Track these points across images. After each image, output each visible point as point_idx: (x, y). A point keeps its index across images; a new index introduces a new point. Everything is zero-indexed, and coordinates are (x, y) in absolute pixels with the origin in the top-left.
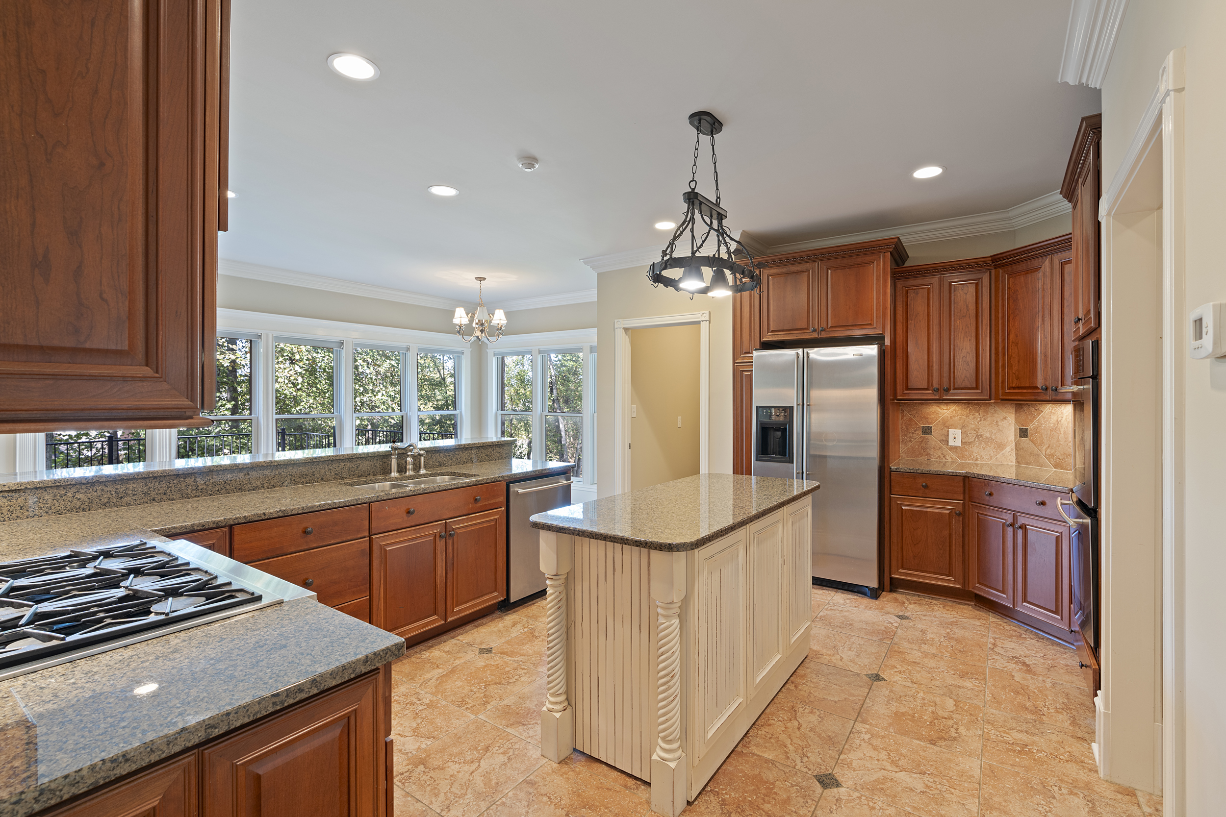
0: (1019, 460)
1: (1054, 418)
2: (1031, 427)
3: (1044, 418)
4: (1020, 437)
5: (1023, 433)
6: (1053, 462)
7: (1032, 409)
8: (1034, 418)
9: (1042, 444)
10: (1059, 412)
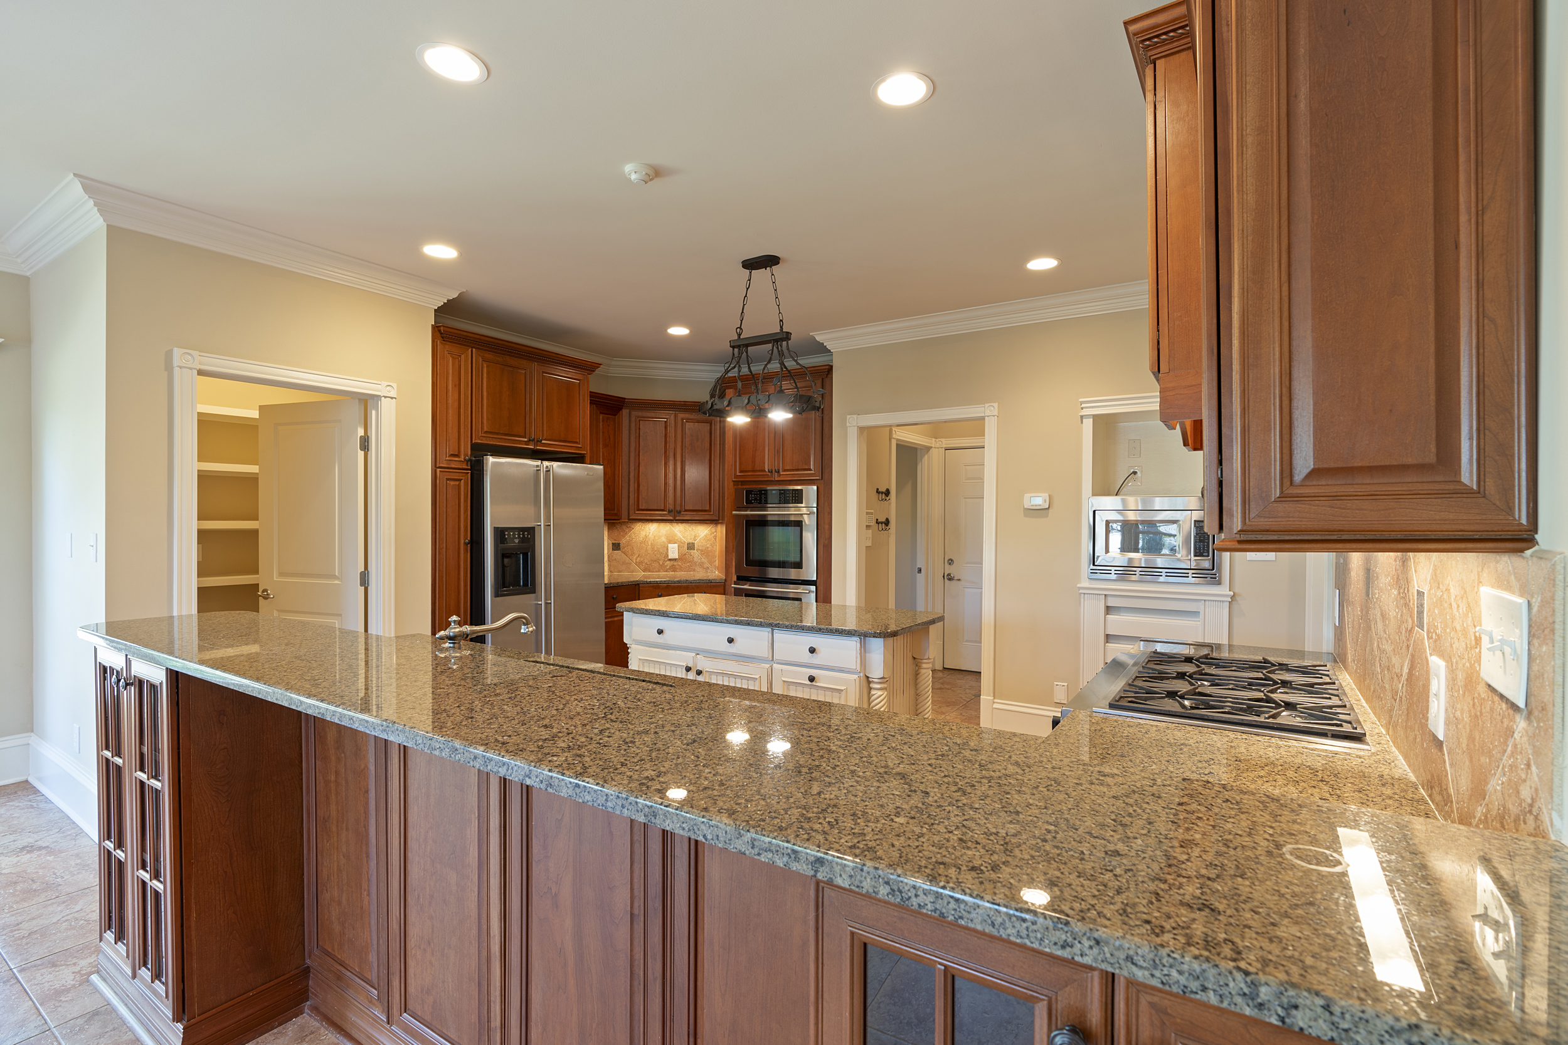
0: (612, 570)
1: (643, 534)
2: (623, 542)
3: (635, 534)
4: (613, 550)
5: (616, 547)
6: (642, 567)
7: (624, 527)
8: (626, 534)
9: (633, 554)
10: (647, 529)
